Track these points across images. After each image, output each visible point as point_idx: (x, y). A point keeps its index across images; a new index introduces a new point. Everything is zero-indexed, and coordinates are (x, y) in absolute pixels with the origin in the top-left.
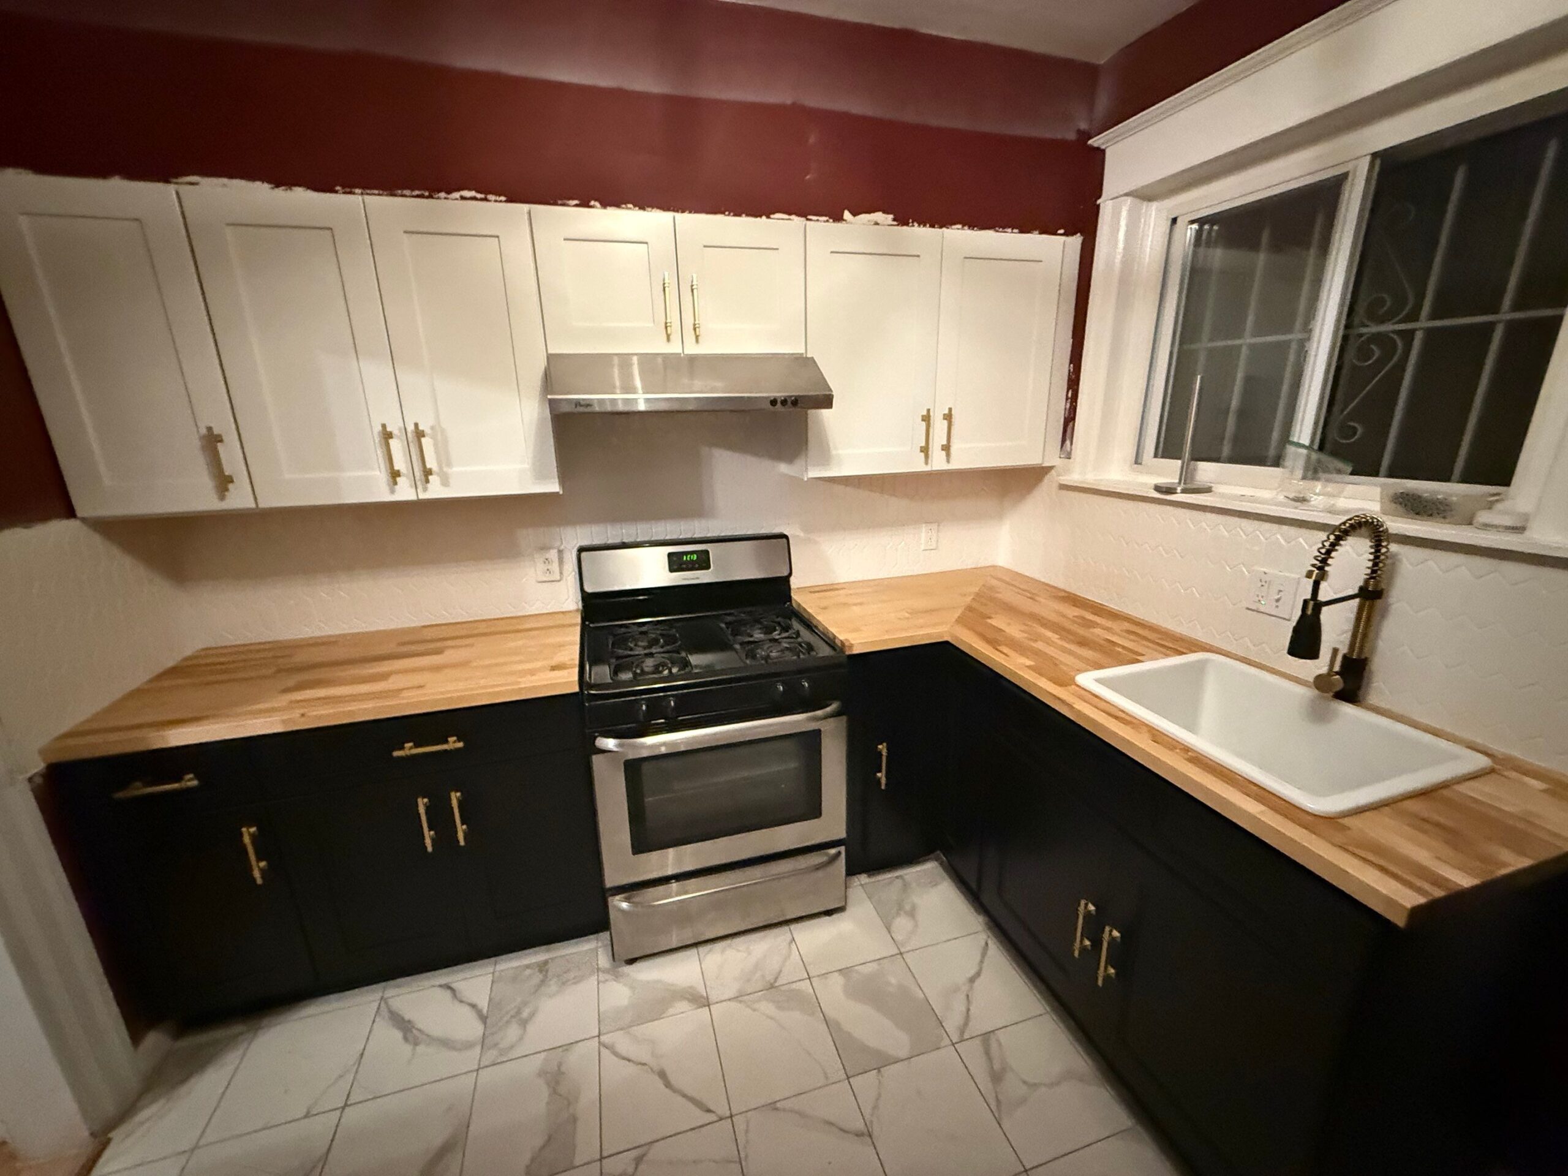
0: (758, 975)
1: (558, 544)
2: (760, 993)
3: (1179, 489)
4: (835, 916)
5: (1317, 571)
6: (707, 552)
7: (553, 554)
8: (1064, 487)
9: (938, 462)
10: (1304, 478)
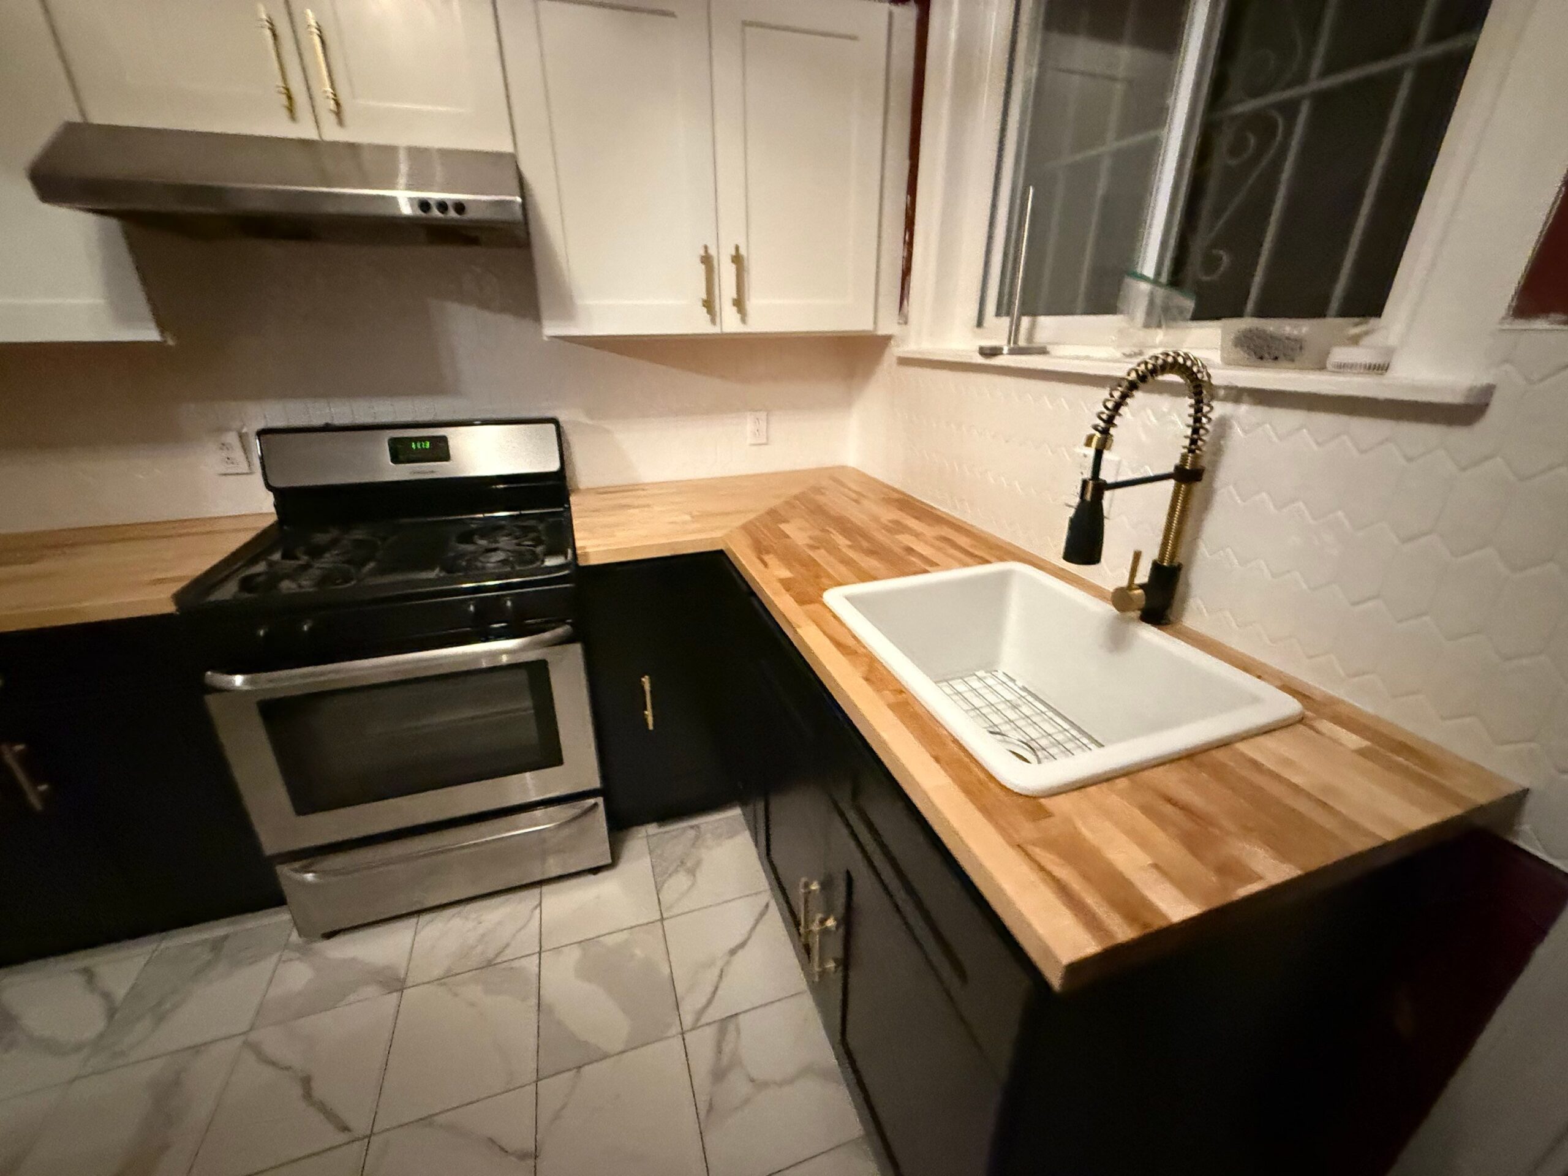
0: (479, 949)
1: (236, 424)
2: (470, 974)
3: (1005, 350)
4: (600, 875)
5: (1098, 435)
6: (444, 439)
7: (232, 438)
8: (904, 362)
9: (730, 323)
10: (1147, 326)
